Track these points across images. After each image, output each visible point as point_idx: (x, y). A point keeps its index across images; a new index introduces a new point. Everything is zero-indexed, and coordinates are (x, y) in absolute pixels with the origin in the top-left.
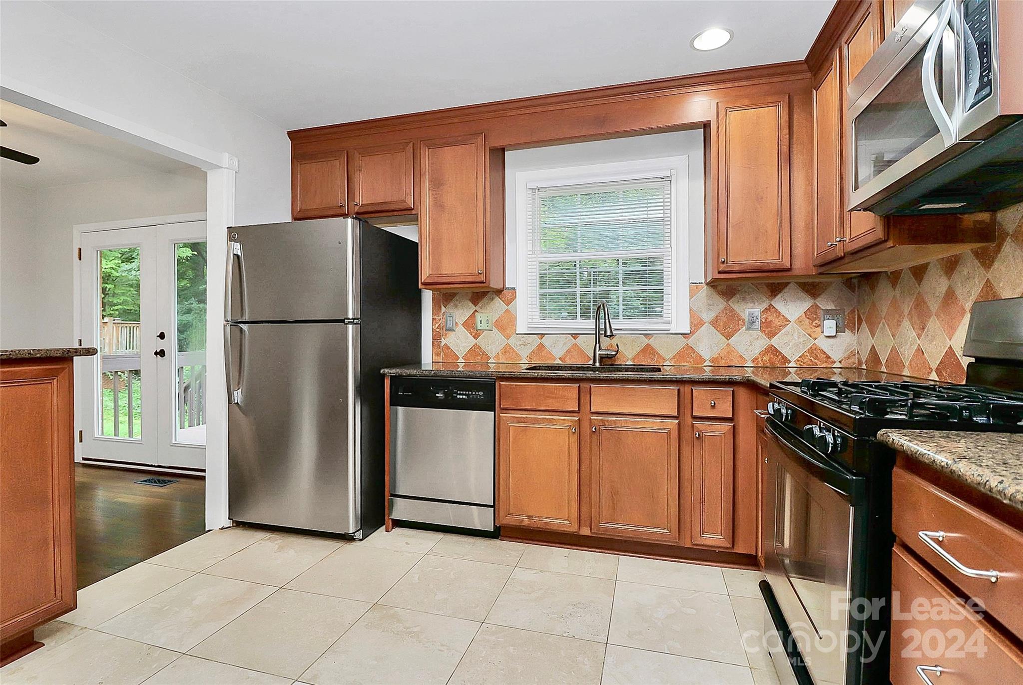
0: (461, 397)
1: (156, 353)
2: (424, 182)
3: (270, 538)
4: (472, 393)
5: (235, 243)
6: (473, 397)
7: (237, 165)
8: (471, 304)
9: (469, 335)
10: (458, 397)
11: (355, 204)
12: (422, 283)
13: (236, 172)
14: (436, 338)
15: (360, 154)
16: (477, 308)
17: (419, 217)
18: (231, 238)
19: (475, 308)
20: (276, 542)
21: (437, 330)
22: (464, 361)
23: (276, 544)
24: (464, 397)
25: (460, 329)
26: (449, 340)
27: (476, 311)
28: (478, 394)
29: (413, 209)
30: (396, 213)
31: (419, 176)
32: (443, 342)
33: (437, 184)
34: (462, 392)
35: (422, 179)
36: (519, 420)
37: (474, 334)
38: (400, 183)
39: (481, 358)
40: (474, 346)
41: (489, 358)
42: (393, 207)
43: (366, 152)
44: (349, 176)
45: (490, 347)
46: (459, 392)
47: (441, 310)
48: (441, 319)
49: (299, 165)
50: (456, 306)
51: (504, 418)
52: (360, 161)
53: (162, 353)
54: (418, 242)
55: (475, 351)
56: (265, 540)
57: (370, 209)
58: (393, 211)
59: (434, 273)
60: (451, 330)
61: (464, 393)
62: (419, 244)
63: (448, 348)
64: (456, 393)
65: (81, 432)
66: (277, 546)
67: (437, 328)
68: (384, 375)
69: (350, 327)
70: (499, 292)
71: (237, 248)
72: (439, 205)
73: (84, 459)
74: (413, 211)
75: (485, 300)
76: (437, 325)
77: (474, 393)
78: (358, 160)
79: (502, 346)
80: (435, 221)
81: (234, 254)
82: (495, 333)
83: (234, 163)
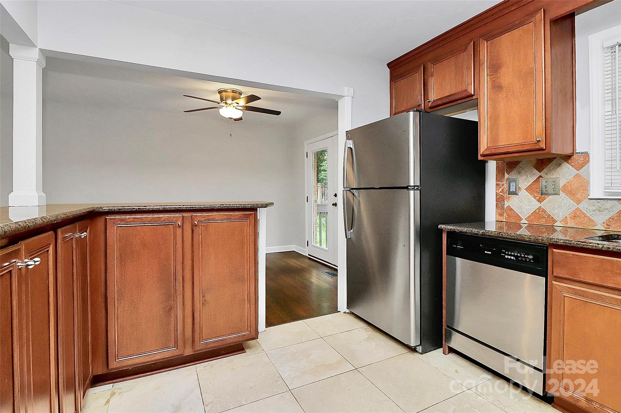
0: (509, 257)
1: (333, 205)
2: (484, 70)
3: (366, 328)
4: (521, 255)
5: (349, 141)
6: (522, 259)
7: (353, 92)
8: (535, 171)
9: (533, 199)
10: (506, 257)
11: (428, 101)
12: (480, 155)
13: (352, 97)
14: (500, 200)
15: (432, 64)
16: (542, 174)
17: (479, 100)
18: (348, 138)
19: (538, 174)
20: (368, 333)
21: (501, 194)
22: (527, 223)
23: (367, 334)
24: (512, 258)
25: (523, 193)
26: (512, 202)
27: (540, 177)
28: (528, 258)
29: (473, 95)
30: (459, 102)
31: (478, 67)
32: (506, 204)
33: (495, 68)
34: (510, 253)
35: (481, 69)
36: (576, 292)
37: (538, 198)
38: (463, 76)
39: (546, 221)
40: (538, 209)
41: (555, 221)
42: (457, 97)
43: (436, 60)
44: (425, 81)
45: (556, 211)
46: (507, 253)
47: (504, 176)
48: (504, 184)
49: (394, 83)
50: (519, 173)
51: (557, 287)
52: (432, 69)
53: (335, 205)
54: (478, 121)
55: (539, 213)
56: (362, 329)
57: (439, 102)
58: (457, 100)
59: (491, 146)
60: (515, 193)
61: (513, 254)
62: (479, 123)
63: (511, 210)
64: (504, 253)
65: (308, 241)
66: (367, 336)
67: (501, 192)
68: (441, 231)
69: (412, 192)
70: (567, 158)
71: (350, 144)
72: (497, 87)
73: (309, 255)
74: (474, 97)
75: (551, 166)
76: (500, 190)
77: (523, 255)
78: (431, 68)
79: (570, 211)
80: (493, 101)
81: (348, 147)
82: (563, 198)
83: (351, 92)
